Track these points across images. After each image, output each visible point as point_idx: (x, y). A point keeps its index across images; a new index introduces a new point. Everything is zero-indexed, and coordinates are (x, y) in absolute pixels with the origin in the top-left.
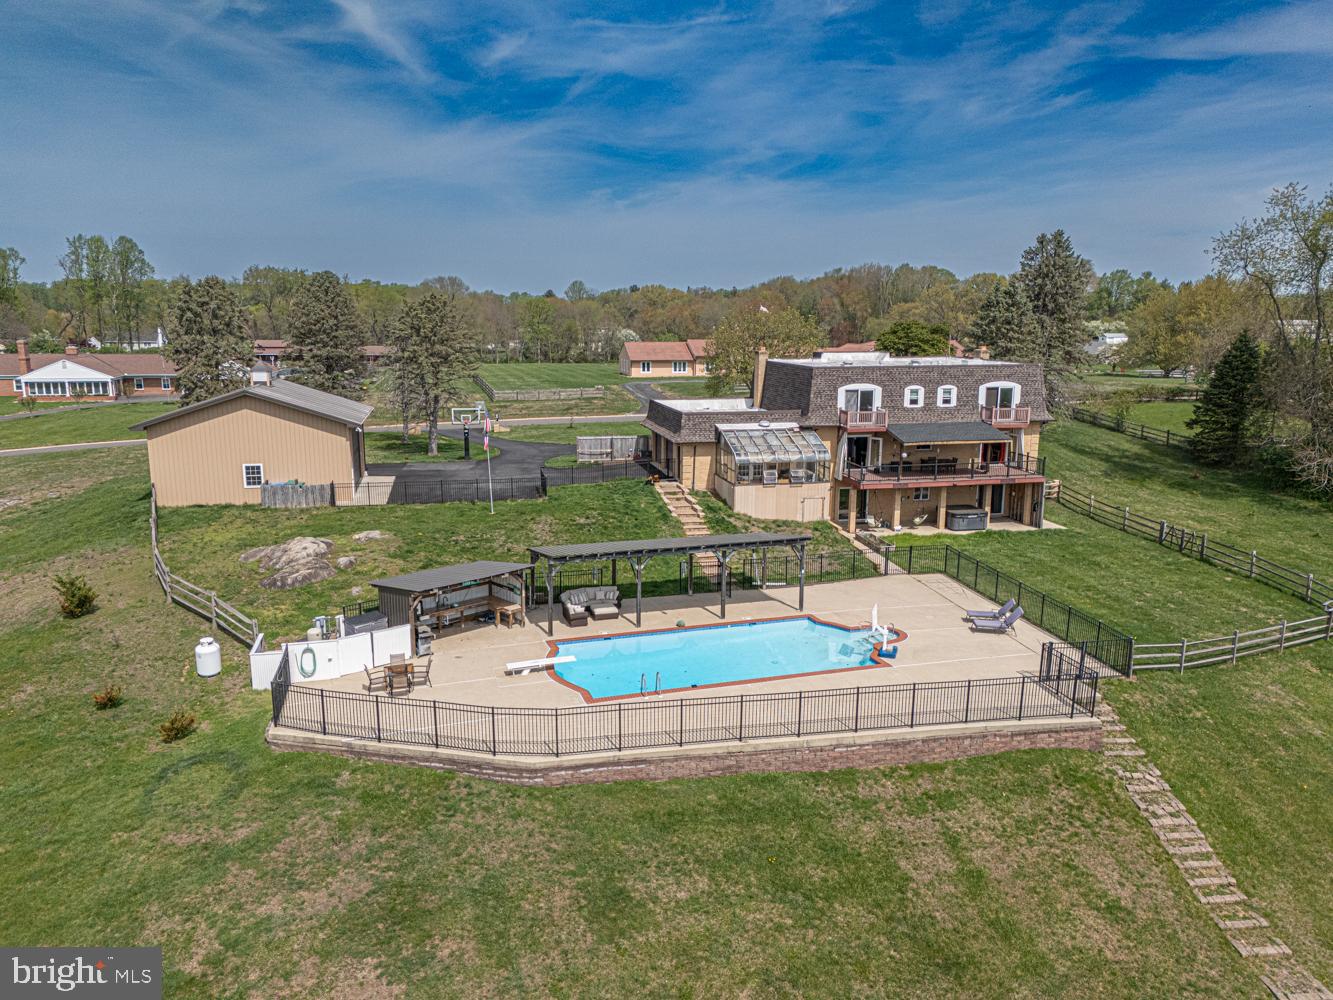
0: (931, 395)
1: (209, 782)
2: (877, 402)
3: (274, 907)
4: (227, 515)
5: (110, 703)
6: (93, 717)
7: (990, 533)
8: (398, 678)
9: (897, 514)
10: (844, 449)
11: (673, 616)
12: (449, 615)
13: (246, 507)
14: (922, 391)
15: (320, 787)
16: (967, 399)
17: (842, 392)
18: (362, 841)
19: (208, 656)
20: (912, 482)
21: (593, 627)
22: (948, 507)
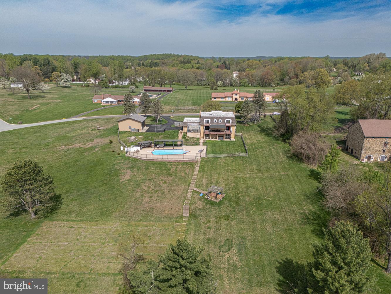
0: (218, 121)
1: (120, 158)
2: (210, 122)
3: (124, 166)
4: (127, 133)
5: (113, 151)
6: (112, 153)
7: (224, 141)
8: (137, 152)
9: (211, 137)
10: (205, 128)
11: (167, 148)
12: (145, 146)
13: (129, 131)
14: (216, 120)
15: (129, 159)
16: (223, 121)
17: (205, 120)
18: (131, 163)
19: (122, 148)
20: (213, 133)
21: (160, 149)
22: (218, 137)
